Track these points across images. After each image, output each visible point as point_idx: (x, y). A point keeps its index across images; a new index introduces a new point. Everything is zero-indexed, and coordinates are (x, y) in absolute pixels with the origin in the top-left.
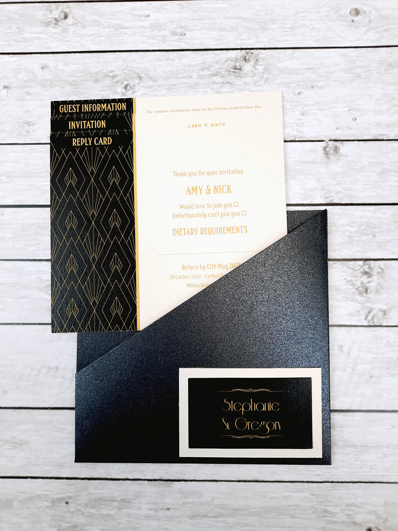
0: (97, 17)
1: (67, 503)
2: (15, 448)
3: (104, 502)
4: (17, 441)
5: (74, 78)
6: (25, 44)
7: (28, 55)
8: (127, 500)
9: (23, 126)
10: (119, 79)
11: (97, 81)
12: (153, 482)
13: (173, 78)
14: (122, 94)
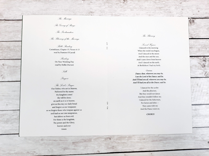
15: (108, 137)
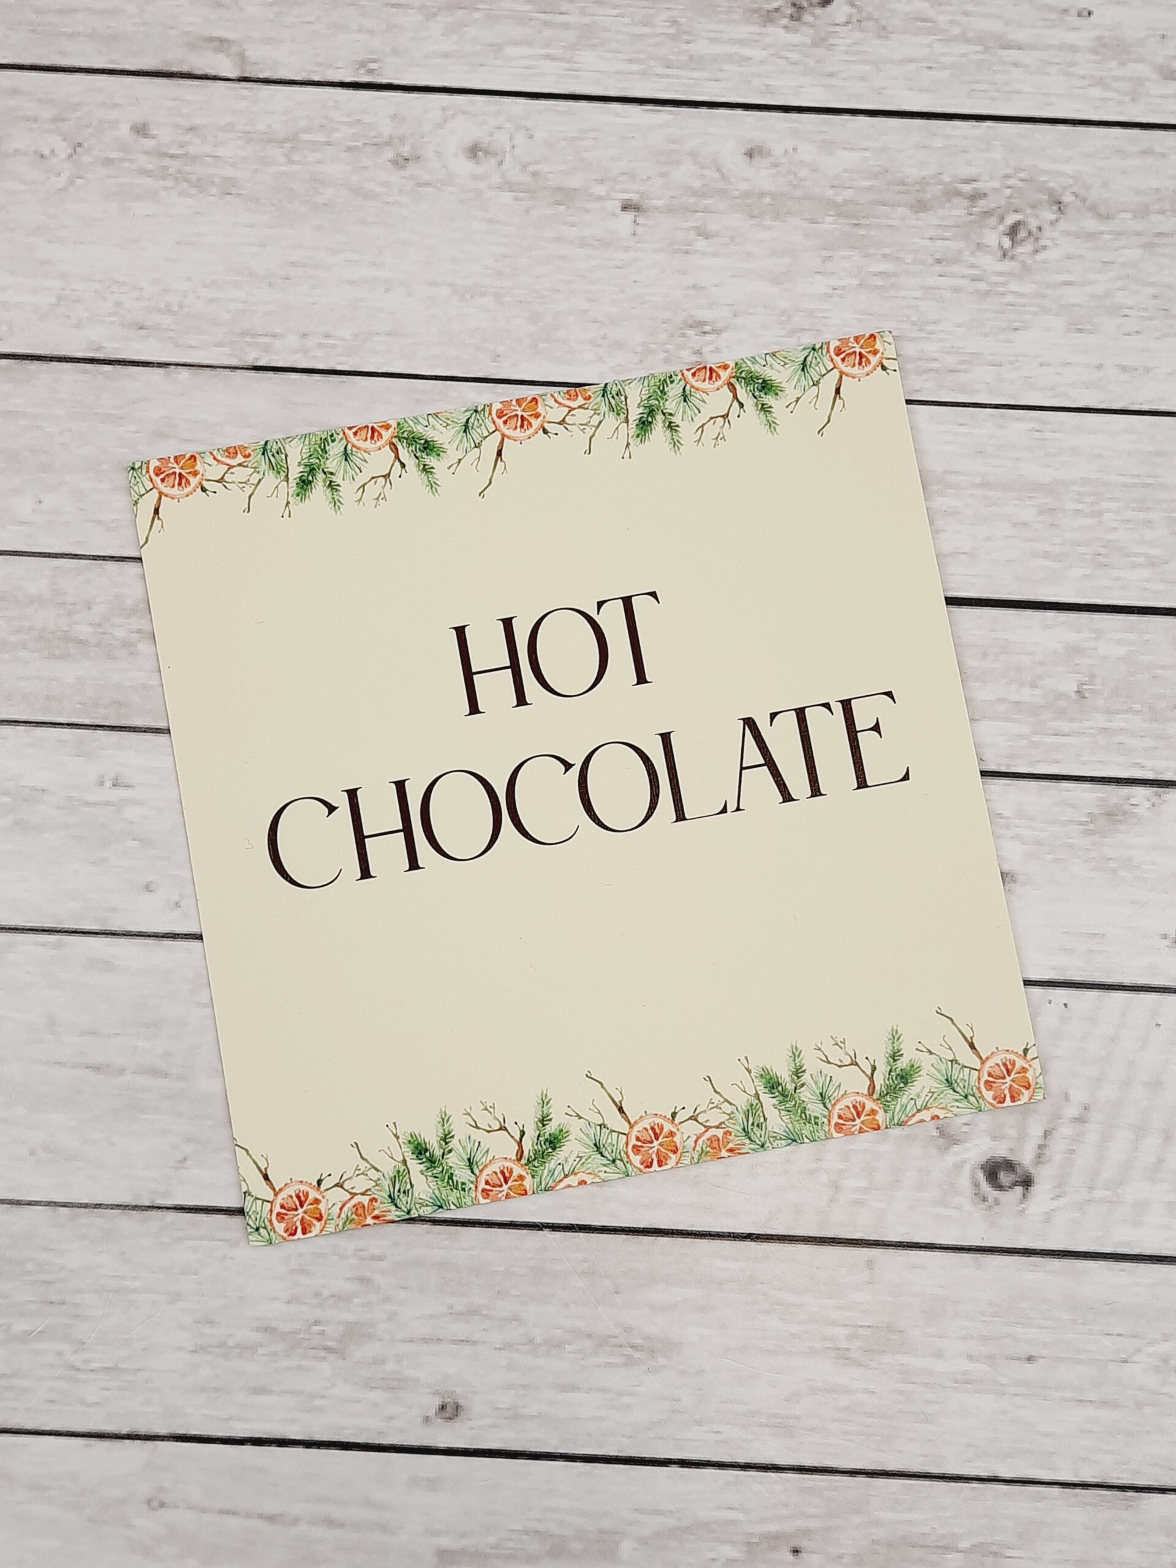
0: (926, 5)
1: (796, 1552)
2: (630, 1362)
3: (916, 1553)
4: (639, 1341)
5: (850, 192)
6: (695, 74)
7: (704, 111)
8: (994, 1548)
9: (683, 335)
10: (993, 205)
11: (921, 206)
12: (1078, 1491)
13: (1161, 212)
14: (1000, 254)
15: (774, 1528)
